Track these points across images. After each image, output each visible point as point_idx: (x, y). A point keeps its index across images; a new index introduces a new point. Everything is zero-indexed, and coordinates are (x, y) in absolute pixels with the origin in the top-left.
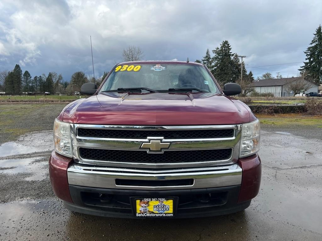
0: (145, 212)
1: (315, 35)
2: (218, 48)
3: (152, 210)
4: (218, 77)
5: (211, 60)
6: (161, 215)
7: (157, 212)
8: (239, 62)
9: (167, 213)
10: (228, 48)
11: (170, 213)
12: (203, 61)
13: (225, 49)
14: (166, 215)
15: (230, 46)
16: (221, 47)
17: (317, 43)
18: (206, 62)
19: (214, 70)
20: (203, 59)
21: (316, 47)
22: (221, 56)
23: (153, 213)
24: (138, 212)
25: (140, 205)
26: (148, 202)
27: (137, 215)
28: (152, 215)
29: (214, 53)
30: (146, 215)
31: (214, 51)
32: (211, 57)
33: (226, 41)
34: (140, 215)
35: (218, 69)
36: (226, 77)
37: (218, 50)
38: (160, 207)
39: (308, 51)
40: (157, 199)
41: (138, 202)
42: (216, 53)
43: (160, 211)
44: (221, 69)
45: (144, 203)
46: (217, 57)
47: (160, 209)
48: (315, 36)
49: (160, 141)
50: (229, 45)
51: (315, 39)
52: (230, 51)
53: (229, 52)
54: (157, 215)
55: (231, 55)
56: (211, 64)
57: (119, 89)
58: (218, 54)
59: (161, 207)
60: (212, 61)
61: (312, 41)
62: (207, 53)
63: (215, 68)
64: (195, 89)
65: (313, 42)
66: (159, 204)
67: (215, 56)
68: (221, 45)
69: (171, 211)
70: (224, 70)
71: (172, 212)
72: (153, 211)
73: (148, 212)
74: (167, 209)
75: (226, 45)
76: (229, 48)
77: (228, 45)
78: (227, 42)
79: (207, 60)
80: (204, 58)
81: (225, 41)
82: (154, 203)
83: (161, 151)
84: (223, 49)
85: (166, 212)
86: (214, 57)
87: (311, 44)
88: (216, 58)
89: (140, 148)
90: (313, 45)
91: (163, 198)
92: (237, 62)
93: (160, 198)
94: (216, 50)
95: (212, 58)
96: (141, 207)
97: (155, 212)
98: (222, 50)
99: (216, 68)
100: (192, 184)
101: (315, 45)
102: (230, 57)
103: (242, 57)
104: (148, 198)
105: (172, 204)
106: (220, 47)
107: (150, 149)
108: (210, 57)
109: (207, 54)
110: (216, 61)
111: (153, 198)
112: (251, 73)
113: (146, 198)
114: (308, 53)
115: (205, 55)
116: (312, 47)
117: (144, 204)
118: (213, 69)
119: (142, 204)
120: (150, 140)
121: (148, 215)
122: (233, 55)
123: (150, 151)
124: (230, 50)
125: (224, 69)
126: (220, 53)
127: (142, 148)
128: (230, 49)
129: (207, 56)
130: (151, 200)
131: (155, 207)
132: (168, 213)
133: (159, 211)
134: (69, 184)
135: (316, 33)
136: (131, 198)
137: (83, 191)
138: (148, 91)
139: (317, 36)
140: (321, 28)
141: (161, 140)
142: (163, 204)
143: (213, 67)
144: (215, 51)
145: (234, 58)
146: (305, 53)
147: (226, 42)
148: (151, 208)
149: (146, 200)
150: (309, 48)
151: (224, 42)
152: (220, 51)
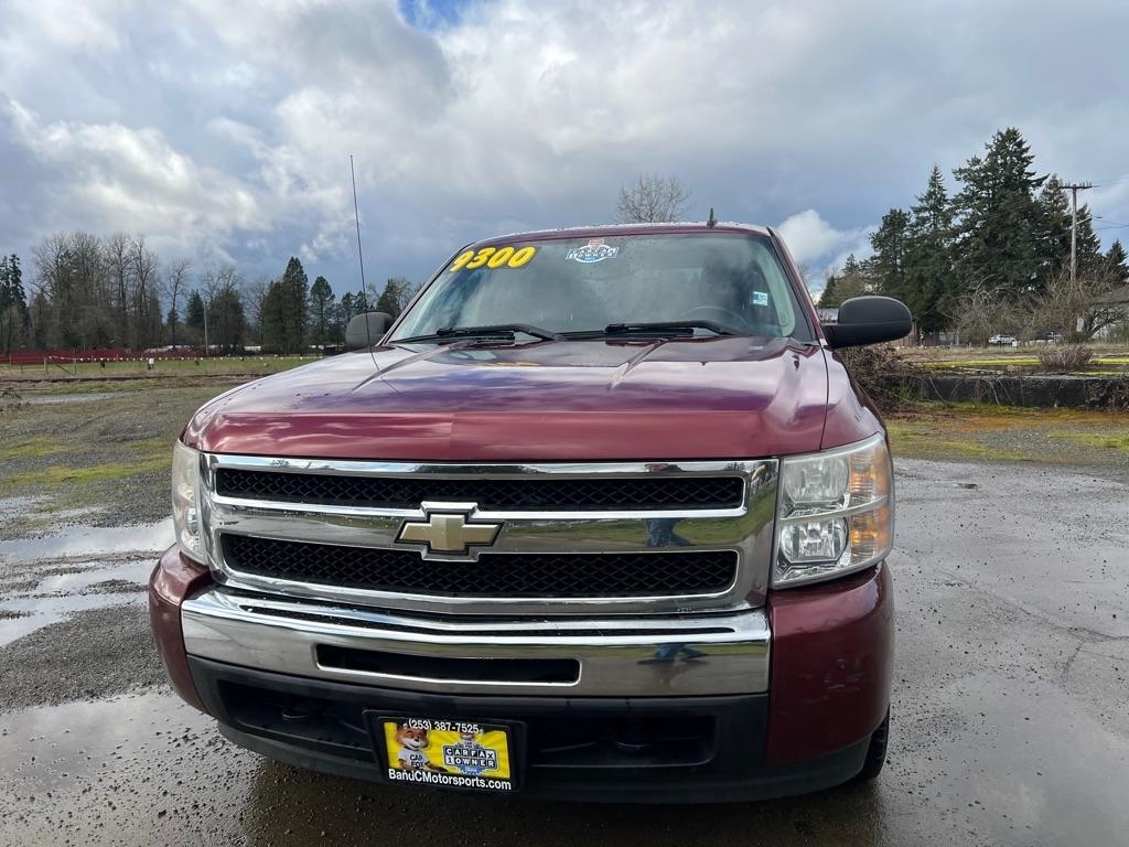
0: (417, 768)
2: (977, 161)
3: (439, 761)
4: (977, 268)
5: (947, 207)
6: (470, 783)
7: (458, 771)
8: (1065, 207)
9: (490, 778)
10: (1019, 158)
11: (501, 780)
12: (917, 211)
13: (1005, 163)
14: (487, 783)
15: (1026, 150)
16: (989, 155)
18: (926, 214)
19: (961, 244)
20: (918, 204)
22: (988, 188)
23: (443, 771)
24: (395, 763)
25: (398, 741)
26: (425, 731)
27: (392, 774)
28: (439, 779)
29: (959, 179)
30: (419, 776)
31: (961, 171)
32: (950, 196)
33: (1008, 131)
34: (400, 776)
35: (978, 240)
36: (1011, 268)
37: (977, 167)
38: (465, 752)
40: (453, 725)
41: (390, 728)
42: (970, 180)
43: (468, 769)
44: (991, 241)
45: (411, 734)
46: (974, 194)
47: (466, 761)
49: (462, 516)
50: (1024, 147)
52: (1027, 170)
53: (1021, 172)
54: (458, 782)
55: (1030, 182)
56: (947, 221)
57: (441, 333)
58: (979, 183)
59: (469, 754)
60: (950, 210)
62: (934, 181)
63: (964, 238)
64: (701, 325)
66: (463, 742)
67: (965, 190)
68: (990, 147)
69: (504, 770)
70: (1002, 245)
71: (507, 776)
72: (445, 767)
73: (426, 768)
74: (491, 763)
75: (1012, 147)
76: (1025, 155)
77: (1020, 144)
78: (1015, 133)
79: (933, 208)
80: (921, 200)
81: (1004, 133)
82: (443, 737)
83: (466, 552)
84: (996, 161)
85: (487, 775)
86: (961, 194)
88: (968, 199)
89: (397, 540)
91: (472, 722)
92: (1059, 210)
93: (461, 721)
94: (968, 166)
95: (953, 201)
96: (402, 748)
97: (451, 770)
98: (992, 167)
99: (967, 235)
100: (574, 680)
102: (1025, 189)
103: (1075, 188)
104: (424, 718)
105: (504, 746)
106: (983, 155)
107: (428, 544)
108: (944, 196)
109: (932, 185)
110: (970, 210)
111: (440, 720)
112: (1116, 247)
113: (417, 718)
115: (925, 189)
117: (412, 737)
118: (958, 240)
119: (405, 736)
120: (430, 513)
121: (428, 778)
122: (1039, 182)
123: (430, 550)
124: (1029, 163)
125: (1000, 237)
126: (986, 177)
127: (405, 542)
128: (1027, 161)
129: (930, 195)
130: (433, 728)
131: (450, 750)
132: (495, 779)
133: (462, 765)
134: (186, 653)
136: (368, 715)
137: (224, 678)
138: (532, 334)
141: (467, 514)
142: (475, 742)
143: (955, 233)
144: (965, 171)
145: (1045, 193)
147: (1012, 135)
148: (435, 756)
149: (417, 724)
151: (1000, 134)
152: (985, 170)
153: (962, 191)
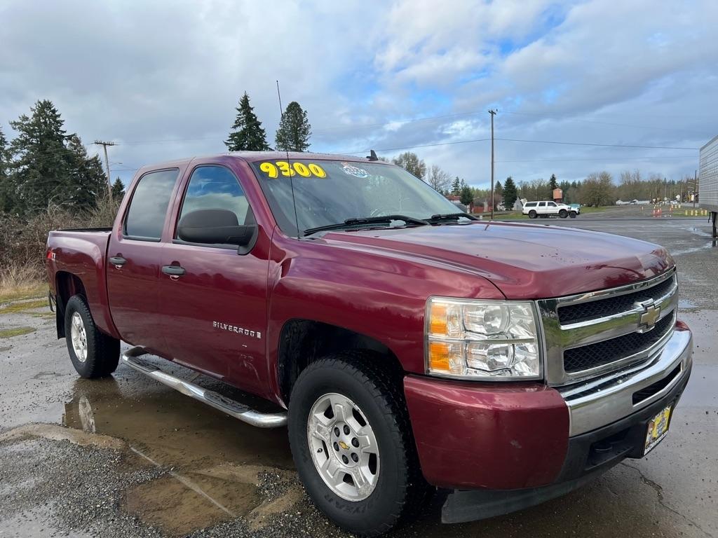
1: (239, 110)
2: (26, 118)
4: (36, 190)
5: (7, 147)
8: (85, 155)
10: (55, 120)
13: (45, 123)
15: (59, 116)
16: (34, 116)
17: (244, 126)
19: (22, 173)
21: (242, 134)
22: (36, 137)
23: (655, 439)
29: (15, 129)
31: (15, 123)
32: (9, 139)
33: (45, 102)
35: (35, 171)
36: (59, 191)
37: (27, 122)
38: (661, 424)
39: (231, 140)
42: (23, 130)
43: (660, 433)
44: (44, 172)
46: (29, 140)
47: (660, 429)
48: (239, 113)
50: (56, 113)
51: (240, 118)
52: (61, 128)
53: (58, 130)
55: (63, 137)
56: (9, 157)
58: (30, 132)
60: (11, 149)
61: (236, 122)
63: (24, 169)
65: (238, 124)
67: (21, 136)
68: (34, 110)
70: (52, 175)
75: (49, 113)
76: (58, 119)
77: (54, 111)
78: (49, 103)
81: (42, 102)
84: (40, 120)
86: (18, 139)
87: (235, 127)
88: (24, 143)
89: (639, 325)
90: (239, 129)
92: (81, 156)
94: (20, 121)
95: (13, 143)
97: (656, 437)
98: (38, 124)
99: (26, 167)
101: (242, 131)
102: (61, 141)
103: (105, 145)
106: (30, 115)
108: (4, 139)
110: (26, 151)
112: (118, 181)
114: (233, 146)
116: (237, 133)
118: (20, 170)
119: (651, 428)
122: (70, 138)
124: (61, 125)
125: (50, 170)
126: (34, 130)
128: (60, 123)
135: (240, 107)
139: (244, 114)
140: (249, 99)
143: (17, 165)
144: (18, 123)
145: (72, 145)
146: (227, 144)
147: (46, 105)
150: (232, 136)
151: (40, 102)
152: (33, 125)
153: (19, 137)
